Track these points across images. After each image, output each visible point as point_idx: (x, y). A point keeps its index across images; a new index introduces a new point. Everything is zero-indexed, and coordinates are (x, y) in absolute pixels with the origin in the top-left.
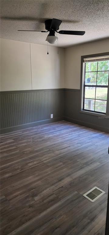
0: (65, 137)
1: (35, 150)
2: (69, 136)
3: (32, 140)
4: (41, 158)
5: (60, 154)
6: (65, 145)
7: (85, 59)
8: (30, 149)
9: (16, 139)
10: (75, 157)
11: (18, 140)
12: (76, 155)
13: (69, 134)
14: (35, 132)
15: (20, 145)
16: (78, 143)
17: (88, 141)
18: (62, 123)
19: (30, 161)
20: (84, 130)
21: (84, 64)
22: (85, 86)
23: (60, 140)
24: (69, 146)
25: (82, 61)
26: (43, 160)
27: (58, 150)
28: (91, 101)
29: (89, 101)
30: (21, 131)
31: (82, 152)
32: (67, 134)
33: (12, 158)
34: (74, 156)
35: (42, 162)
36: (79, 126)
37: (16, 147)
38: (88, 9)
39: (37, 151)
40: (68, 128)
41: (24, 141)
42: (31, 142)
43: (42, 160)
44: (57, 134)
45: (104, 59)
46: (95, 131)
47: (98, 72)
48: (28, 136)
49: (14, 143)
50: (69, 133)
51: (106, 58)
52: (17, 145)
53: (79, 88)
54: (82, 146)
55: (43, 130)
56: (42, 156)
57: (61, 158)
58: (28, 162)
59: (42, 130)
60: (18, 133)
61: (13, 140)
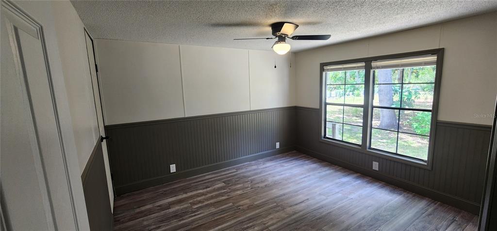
0: (299, 182)
1: (255, 203)
2: (306, 179)
3: (250, 186)
4: (264, 220)
5: (294, 214)
6: (301, 197)
7: (325, 68)
8: (247, 201)
9: (228, 182)
10: (318, 221)
11: (230, 185)
12: (320, 218)
13: (305, 176)
14: (254, 170)
15: (233, 194)
16: (320, 194)
17: (337, 190)
18: (291, 157)
19: (248, 225)
20: (326, 168)
21: (324, 73)
22: (326, 104)
23: (291, 188)
24: (308, 199)
25: (322, 70)
26: (269, 224)
27: (291, 206)
28: (335, 125)
29: (333, 124)
30: (234, 168)
31: (329, 211)
32: (302, 177)
33: (222, 218)
34: (317, 219)
35: (267, 227)
36: (319, 162)
37: (228, 196)
38: (338, 6)
39: (258, 206)
40: (302, 164)
41: (239, 186)
42: (249, 189)
43: (266, 225)
44: (287, 175)
45: (355, 67)
46: (345, 172)
47: (346, 86)
48: (245, 177)
49: (224, 189)
50: (305, 174)
51: (358, 67)
52: (230, 192)
53: (318, 107)
54: (327, 199)
55: (266, 167)
56: (266, 217)
57: (296, 221)
58: (246, 226)
59: (264, 168)
60: (231, 171)
61: (223, 184)
